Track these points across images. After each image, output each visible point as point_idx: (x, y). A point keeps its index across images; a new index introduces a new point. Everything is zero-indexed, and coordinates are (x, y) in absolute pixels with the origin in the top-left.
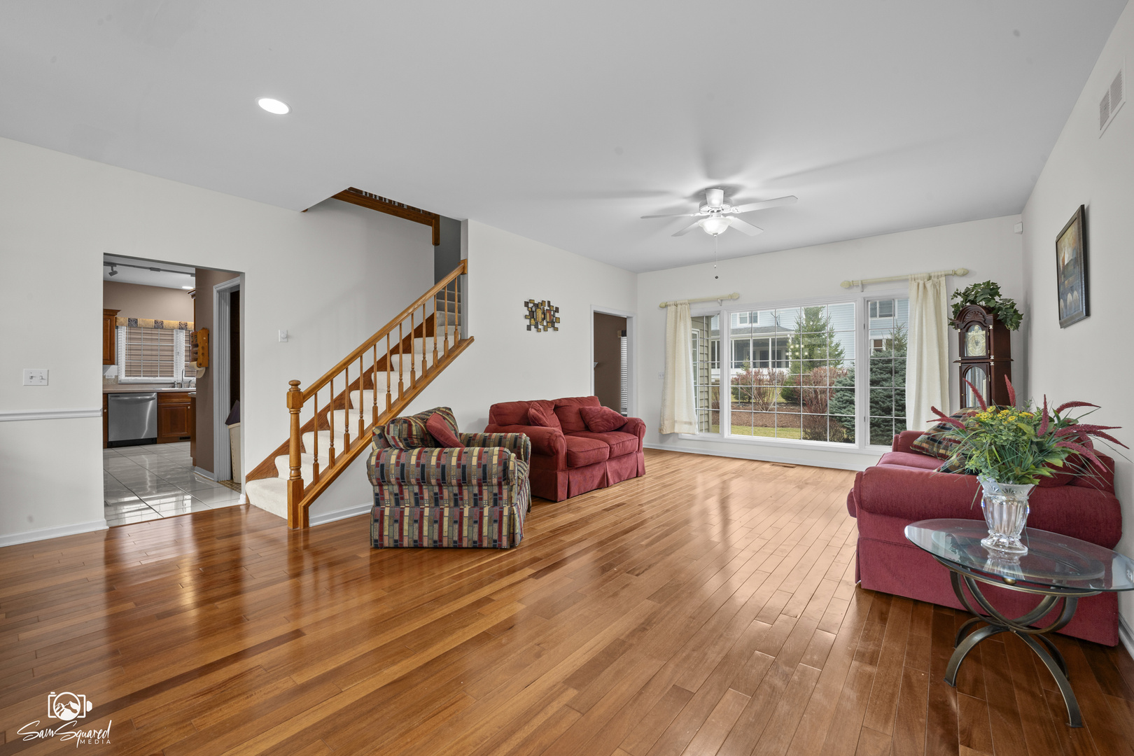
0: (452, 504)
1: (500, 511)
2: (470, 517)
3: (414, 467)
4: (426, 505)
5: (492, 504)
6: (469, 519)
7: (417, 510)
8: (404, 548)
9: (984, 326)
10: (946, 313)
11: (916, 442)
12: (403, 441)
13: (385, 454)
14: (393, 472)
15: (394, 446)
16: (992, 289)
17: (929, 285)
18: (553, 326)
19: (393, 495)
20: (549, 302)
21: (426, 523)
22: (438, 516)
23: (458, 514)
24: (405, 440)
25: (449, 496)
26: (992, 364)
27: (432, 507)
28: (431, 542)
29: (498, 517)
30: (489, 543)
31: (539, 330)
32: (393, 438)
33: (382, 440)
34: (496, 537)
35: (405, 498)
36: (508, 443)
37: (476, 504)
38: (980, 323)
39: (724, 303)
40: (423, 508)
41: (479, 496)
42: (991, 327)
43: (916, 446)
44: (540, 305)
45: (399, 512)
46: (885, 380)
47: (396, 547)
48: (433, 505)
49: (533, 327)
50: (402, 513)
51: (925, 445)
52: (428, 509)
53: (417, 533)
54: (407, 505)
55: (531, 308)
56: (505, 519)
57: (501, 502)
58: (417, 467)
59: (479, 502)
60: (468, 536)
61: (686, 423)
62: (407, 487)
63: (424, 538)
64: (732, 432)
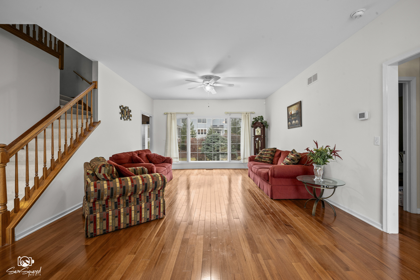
0: (136, 204)
1: (159, 202)
2: (145, 208)
3: (119, 188)
4: (121, 207)
5: (155, 199)
6: (145, 209)
7: (117, 211)
8: (109, 232)
9: (260, 128)
10: (250, 123)
11: (255, 158)
12: (110, 175)
13: (99, 184)
14: (106, 193)
15: (103, 179)
16: (262, 118)
17: (247, 115)
18: (129, 118)
19: (102, 206)
20: (128, 107)
21: (122, 217)
22: (129, 211)
23: (139, 208)
24: (111, 175)
25: (134, 200)
26: (262, 137)
27: (125, 208)
28: (125, 225)
29: (158, 205)
30: (154, 217)
31: (125, 120)
32: (104, 175)
33: (94, 176)
34: (157, 214)
35: (109, 206)
36: (139, 172)
37: (147, 201)
38: (259, 127)
39: (189, 115)
40: (120, 209)
41: (149, 197)
42: (262, 128)
43: (255, 160)
44: (125, 108)
45: (106, 214)
46: (216, 142)
47: (104, 233)
48: (125, 206)
49: (122, 118)
50: (108, 214)
51: (258, 159)
52: (123, 209)
53: (117, 223)
54: (110, 210)
55: (122, 110)
56: (162, 205)
57: (159, 197)
58: (121, 188)
59: (149, 200)
60: (144, 217)
61: (175, 158)
62: (110, 200)
63: (121, 224)
64: (191, 160)
